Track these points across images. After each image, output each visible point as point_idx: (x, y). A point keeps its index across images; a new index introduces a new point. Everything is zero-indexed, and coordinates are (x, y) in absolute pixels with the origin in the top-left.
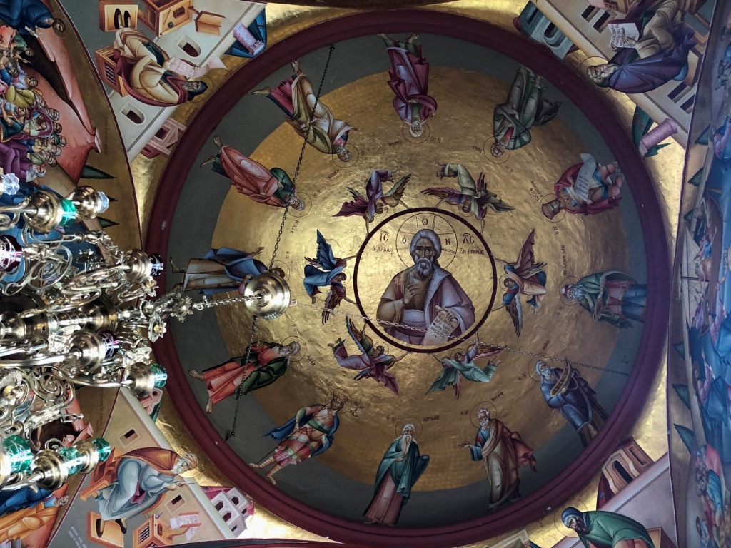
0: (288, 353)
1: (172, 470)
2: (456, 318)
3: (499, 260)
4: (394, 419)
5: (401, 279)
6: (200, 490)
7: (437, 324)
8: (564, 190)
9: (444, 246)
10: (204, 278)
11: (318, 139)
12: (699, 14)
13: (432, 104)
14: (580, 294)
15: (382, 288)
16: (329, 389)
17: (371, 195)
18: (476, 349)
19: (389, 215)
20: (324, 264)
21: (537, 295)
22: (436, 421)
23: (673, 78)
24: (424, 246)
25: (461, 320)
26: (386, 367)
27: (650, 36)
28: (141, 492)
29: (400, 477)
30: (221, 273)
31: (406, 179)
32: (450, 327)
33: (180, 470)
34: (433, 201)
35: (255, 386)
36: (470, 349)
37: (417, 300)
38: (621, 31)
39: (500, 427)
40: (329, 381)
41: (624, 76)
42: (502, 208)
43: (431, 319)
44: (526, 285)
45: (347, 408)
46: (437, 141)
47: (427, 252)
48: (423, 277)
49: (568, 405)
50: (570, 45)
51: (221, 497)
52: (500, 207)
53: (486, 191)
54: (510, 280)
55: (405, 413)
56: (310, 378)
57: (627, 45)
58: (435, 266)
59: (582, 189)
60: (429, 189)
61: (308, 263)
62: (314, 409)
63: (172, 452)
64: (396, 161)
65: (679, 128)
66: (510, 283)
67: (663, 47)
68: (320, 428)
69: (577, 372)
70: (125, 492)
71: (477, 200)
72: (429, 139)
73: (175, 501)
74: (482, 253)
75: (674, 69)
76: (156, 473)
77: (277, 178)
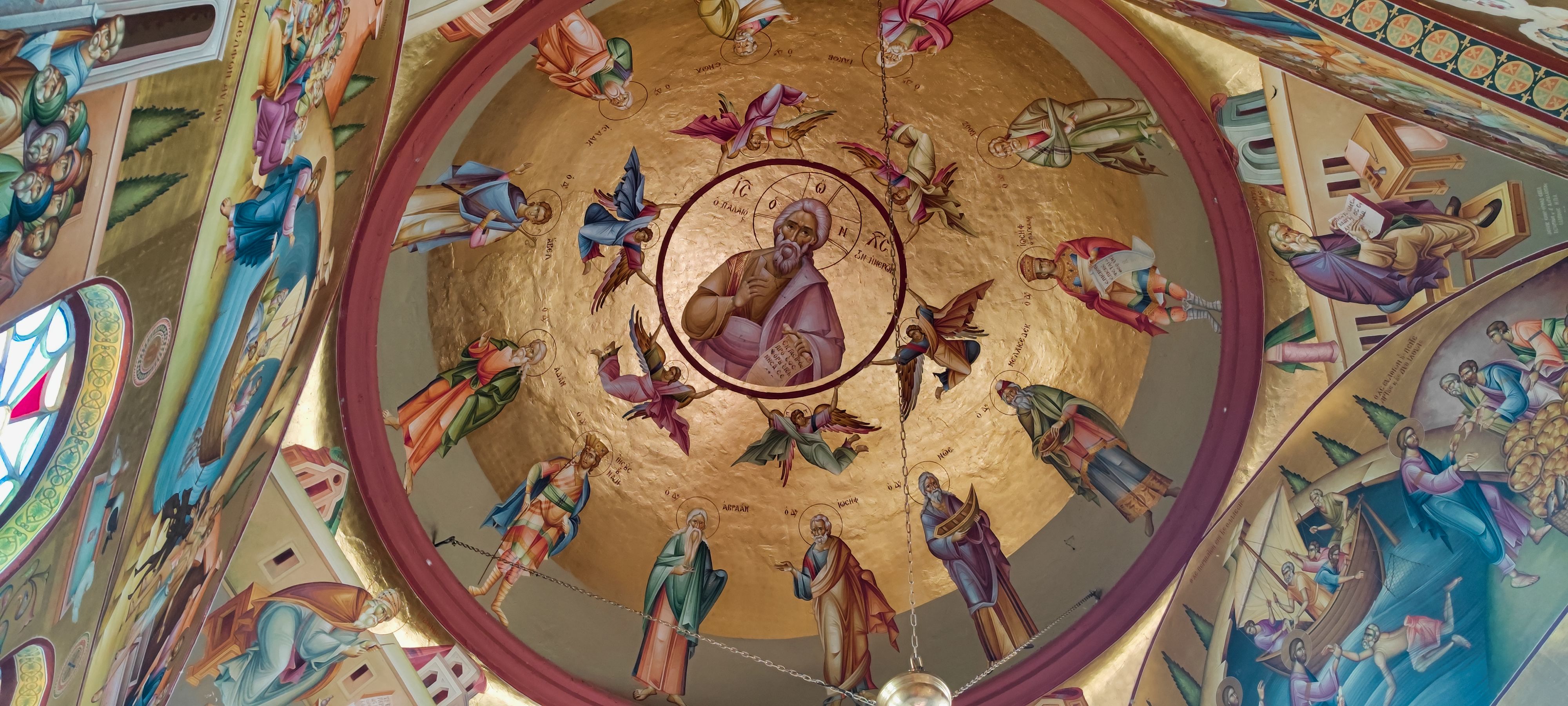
0: (526, 359)
1: (356, 623)
2: (810, 353)
3: (915, 295)
4: (675, 497)
5: (742, 264)
6: (402, 655)
7: (776, 352)
8: (1074, 256)
9: (834, 235)
10: (424, 222)
11: (720, 13)
12: (1472, 265)
13: (944, 39)
14: (1025, 406)
15: (706, 269)
16: (581, 429)
17: (752, 116)
18: (830, 414)
19: (767, 157)
20: (622, 205)
21: (954, 372)
22: (743, 513)
23: (1378, 304)
24: (801, 223)
25: (817, 360)
26: (677, 403)
27: (1392, 244)
28: (299, 662)
29: (681, 603)
30: (451, 208)
31: (825, 115)
32: (796, 363)
33: (371, 622)
34: (851, 163)
35: (471, 425)
36: (820, 409)
37: (758, 305)
38: (1359, 214)
39: (844, 553)
40: (583, 416)
41: (1320, 264)
42: (957, 226)
43: (770, 344)
44: (941, 349)
45: (604, 466)
46: (912, 86)
47: (802, 234)
48: (779, 271)
49: (960, 562)
50: (1278, 182)
51: (436, 665)
52: (954, 222)
53: (946, 191)
54: (920, 329)
55: (695, 489)
56: (554, 408)
57: (1355, 234)
58: (804, 260)
59: (1104, 273)
60: (854, 144)
61: (596, 199)
62: (554, 465)
63: (361, 591)
64: (824, 83)
65: (1340, 359)
66: (917, 333)
67: (1395, 266)
68: (560, 503)
69: (984, 517)
70: (270, 663)
71: (924, 195)
72: (901, 79)
73: (355, 676)
74: (892, 271)
75: (1389, 297)
76: (328, 626)
77: (611, 54)
